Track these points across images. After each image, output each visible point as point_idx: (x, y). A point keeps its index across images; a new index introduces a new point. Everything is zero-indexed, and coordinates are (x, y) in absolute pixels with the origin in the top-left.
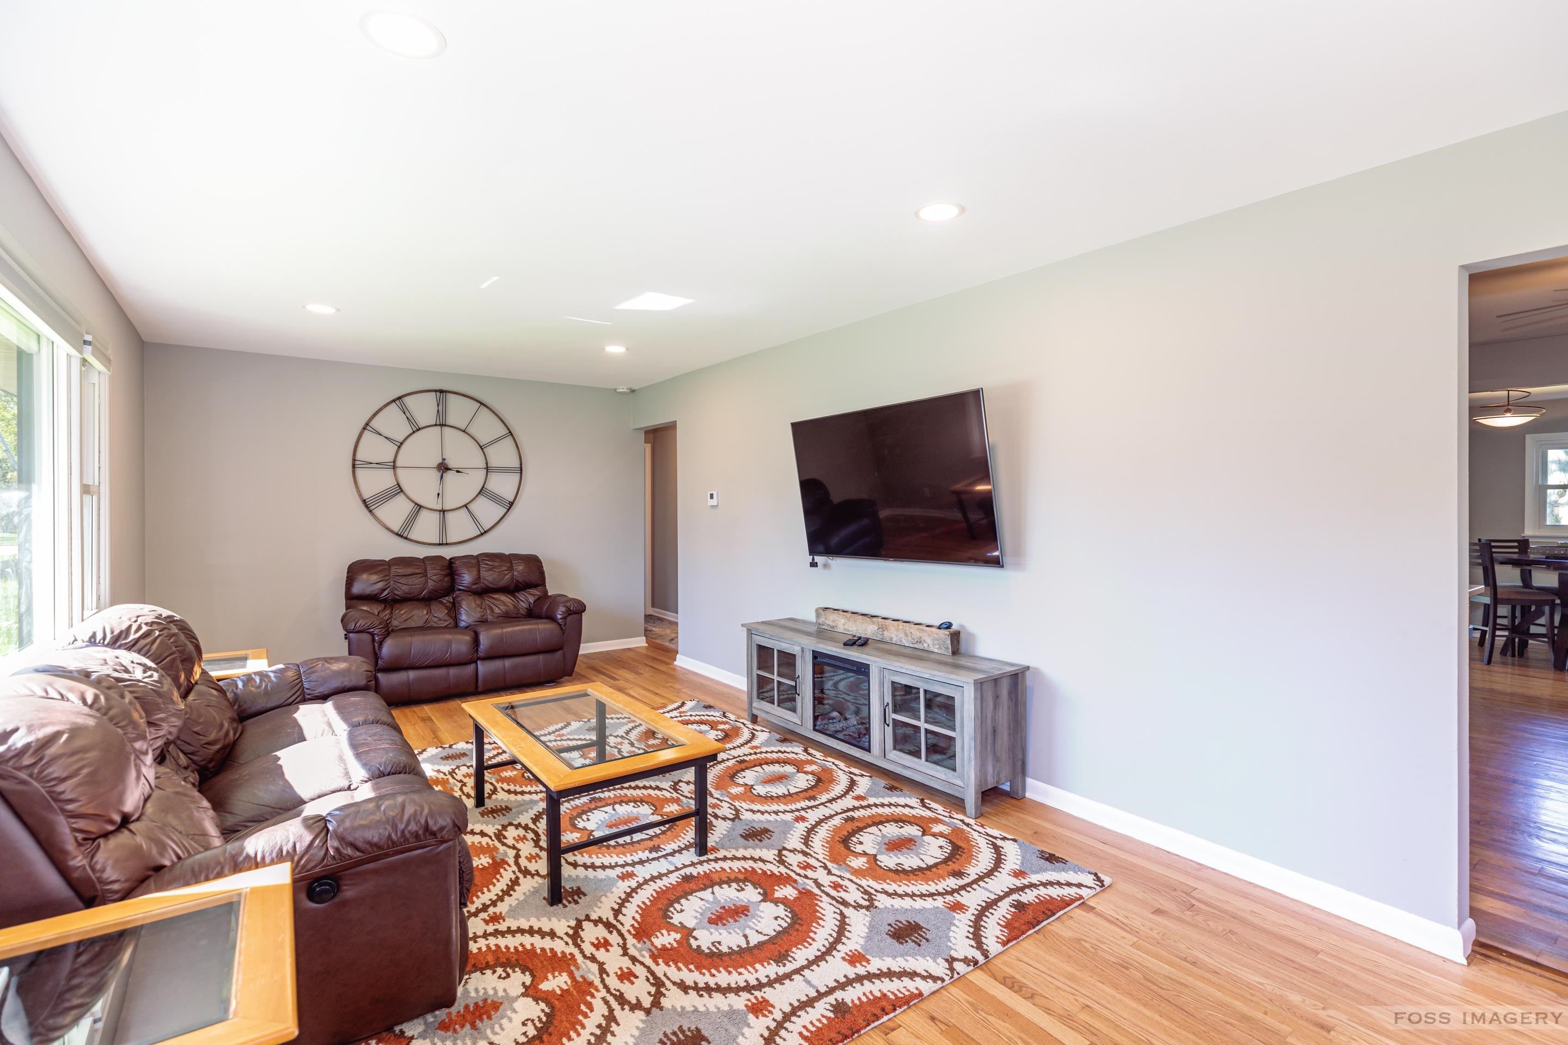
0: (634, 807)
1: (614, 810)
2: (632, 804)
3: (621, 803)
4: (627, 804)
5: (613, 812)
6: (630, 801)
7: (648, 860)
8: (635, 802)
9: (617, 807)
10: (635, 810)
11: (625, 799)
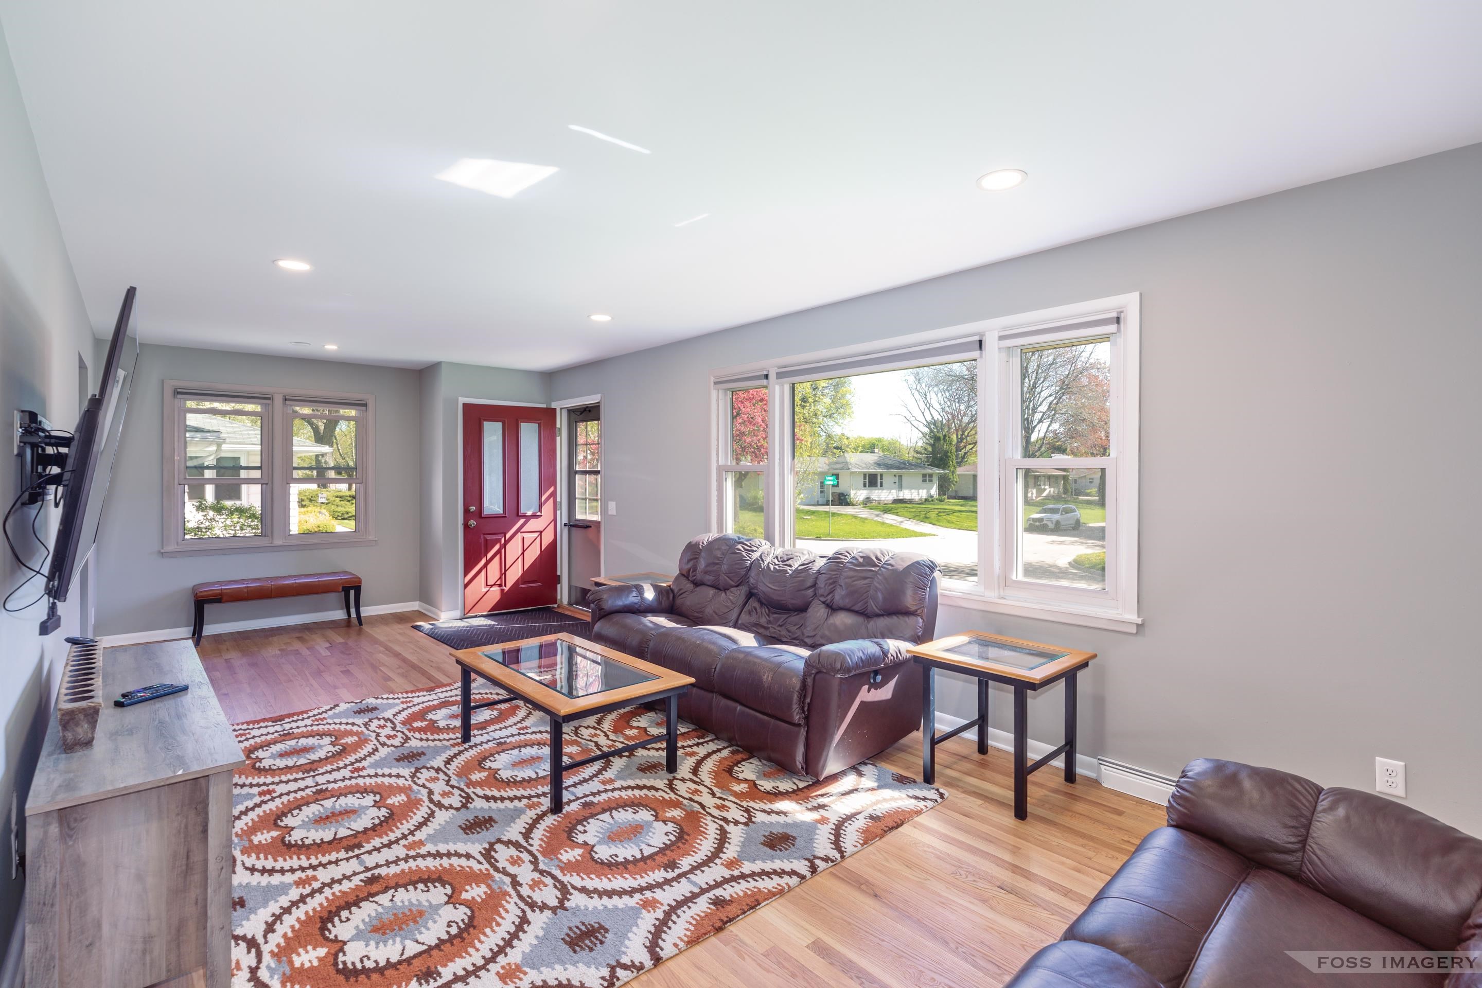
0: (517, 776)
1: (537, 773)
2: (518, 779)
3: (530, 780)
4: (524, 778)
5: (537, 770)
6: (520, 782)
7: (508, 737)
8: (515, 782)
9: (534, 776)
10: (516, 773)
11: (526, 784)
